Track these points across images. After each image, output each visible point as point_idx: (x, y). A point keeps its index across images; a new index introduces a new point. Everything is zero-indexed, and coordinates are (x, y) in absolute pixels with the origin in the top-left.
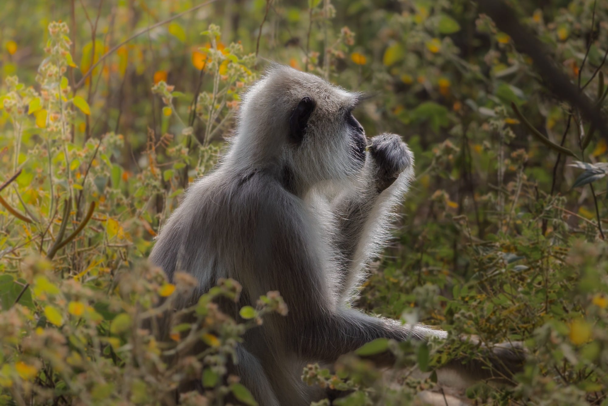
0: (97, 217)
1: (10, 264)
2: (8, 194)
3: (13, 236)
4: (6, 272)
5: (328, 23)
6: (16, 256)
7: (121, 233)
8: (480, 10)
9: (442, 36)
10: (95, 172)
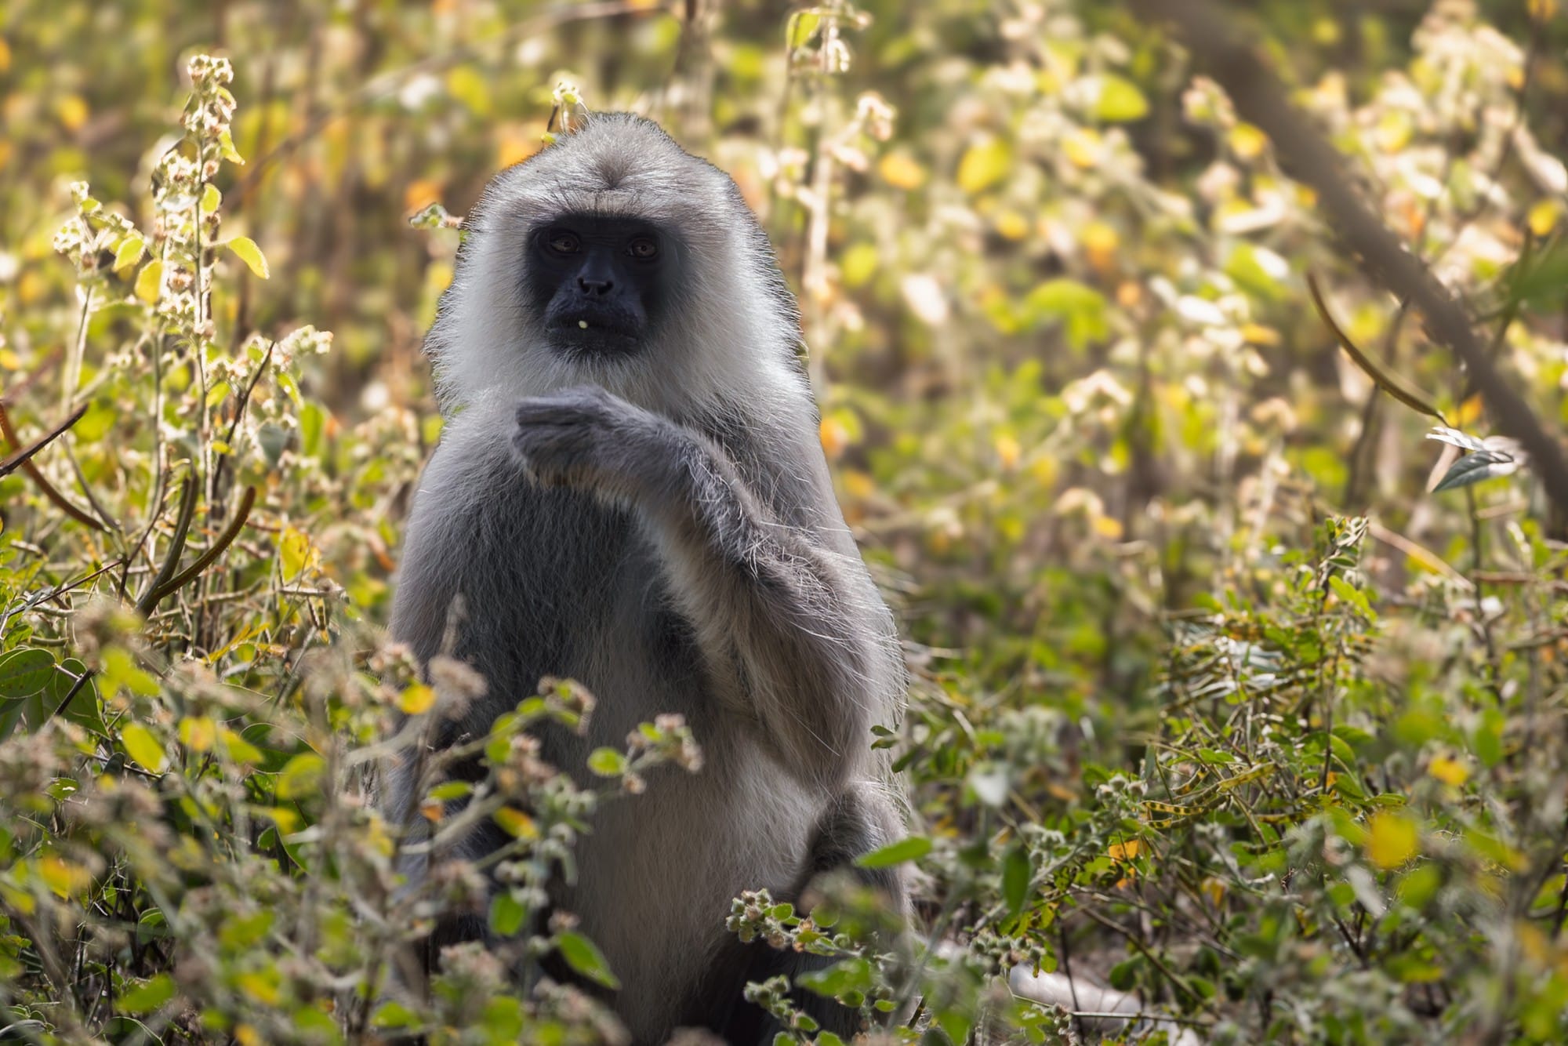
0: (261, 522)
1: (46, 626)
2: (50, 458)
3: (54, 560)
4: (34, 643)
5: (830, 83)
6: (62, 606)
7: (316, 561)
8: (1195, 69)
9: (1104, 125)
10: (260, 414)
